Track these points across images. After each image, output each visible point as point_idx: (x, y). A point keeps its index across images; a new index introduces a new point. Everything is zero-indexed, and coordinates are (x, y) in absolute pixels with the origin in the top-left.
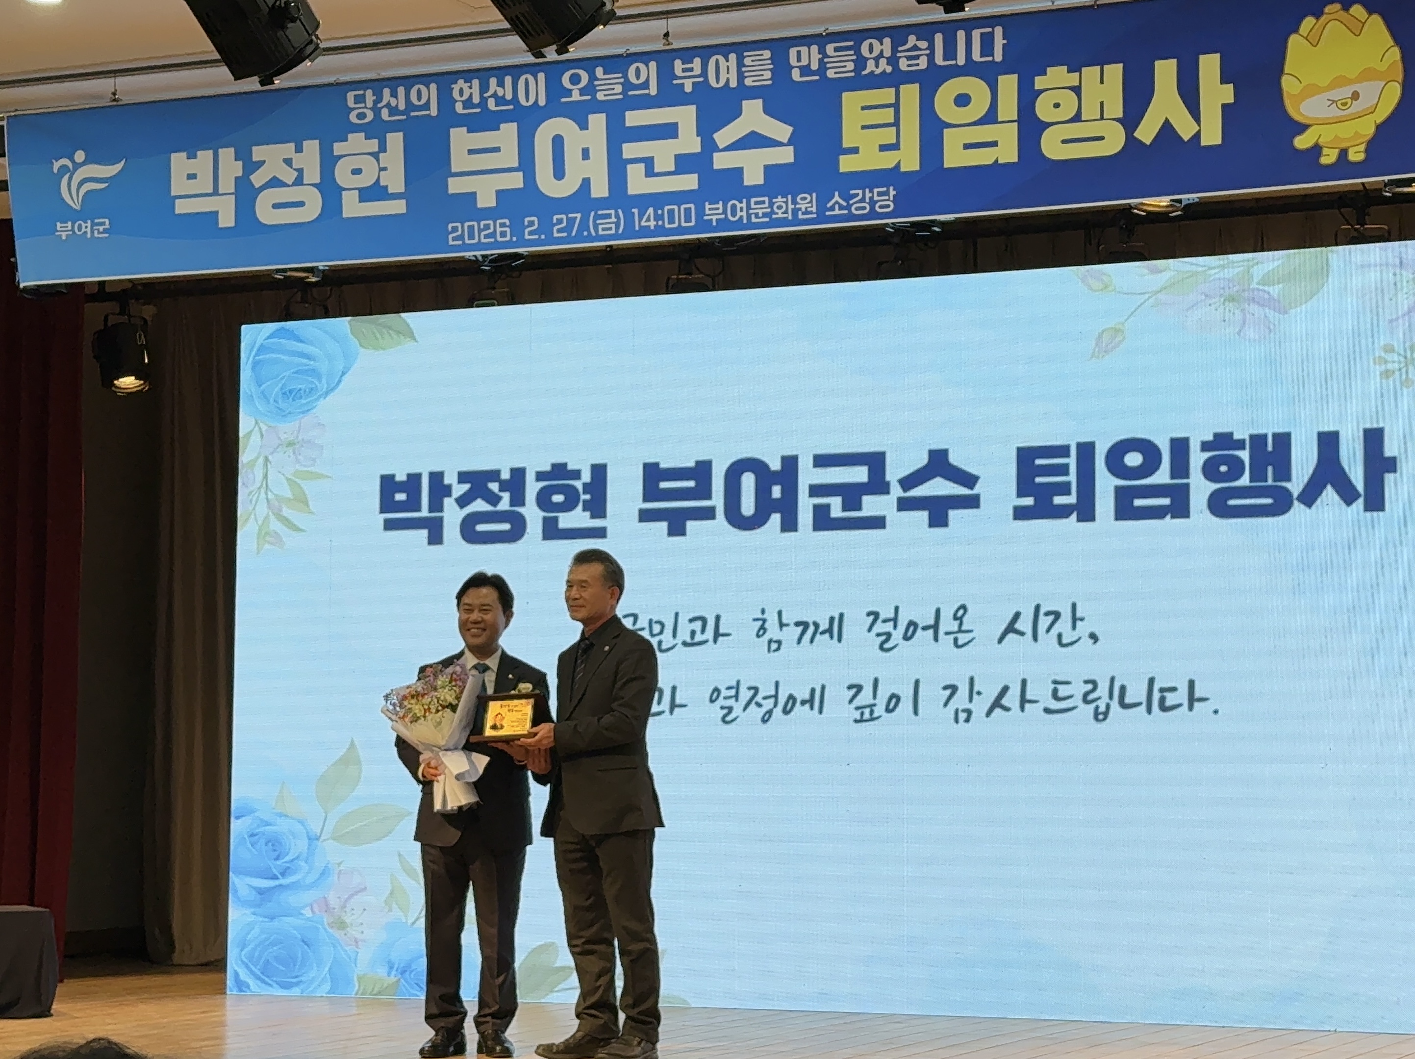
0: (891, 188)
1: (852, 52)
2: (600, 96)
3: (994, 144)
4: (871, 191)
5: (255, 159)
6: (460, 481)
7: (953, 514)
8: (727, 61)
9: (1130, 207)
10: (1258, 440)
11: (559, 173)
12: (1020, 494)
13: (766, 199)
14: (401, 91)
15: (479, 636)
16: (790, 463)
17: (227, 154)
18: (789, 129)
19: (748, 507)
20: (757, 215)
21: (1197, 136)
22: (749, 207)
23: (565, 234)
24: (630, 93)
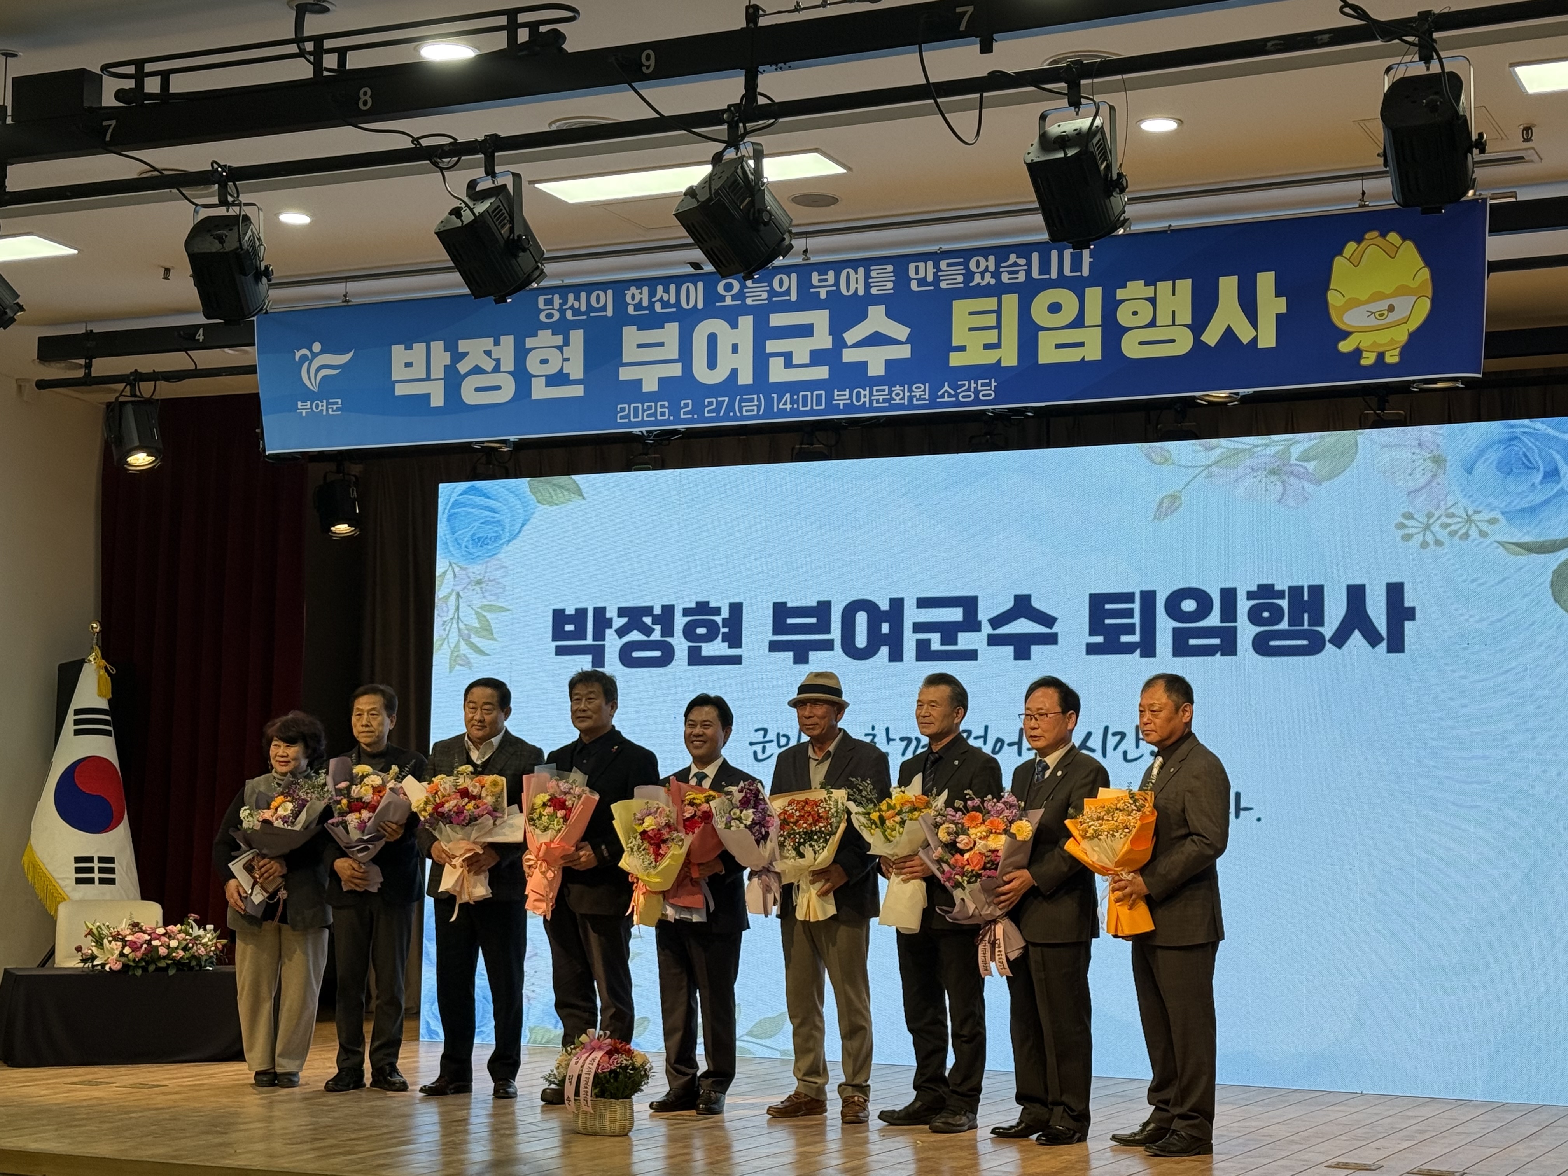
0: (993, 380)
1: (962, 267)
2: (749, 301)
3: (1081, 345)
4: (976, 383)
5: (460, 350)
6: (619, 616)
7: (1035, 649)
8: (857, 273)
9: (1194, 397)
10: (1295, 591)
11: (712, 364)
12: (1092, 633)
13: (886, 388)
14: (583, 295)
15: (701, 747)
16: (897, 604)
17: (438, 346)
18: (907, 330)
19: (861, 641)
20: (878, 401)
21: (1255, 340)
22: (871, 394)
23: (714, 415)
24: (774, 299)
